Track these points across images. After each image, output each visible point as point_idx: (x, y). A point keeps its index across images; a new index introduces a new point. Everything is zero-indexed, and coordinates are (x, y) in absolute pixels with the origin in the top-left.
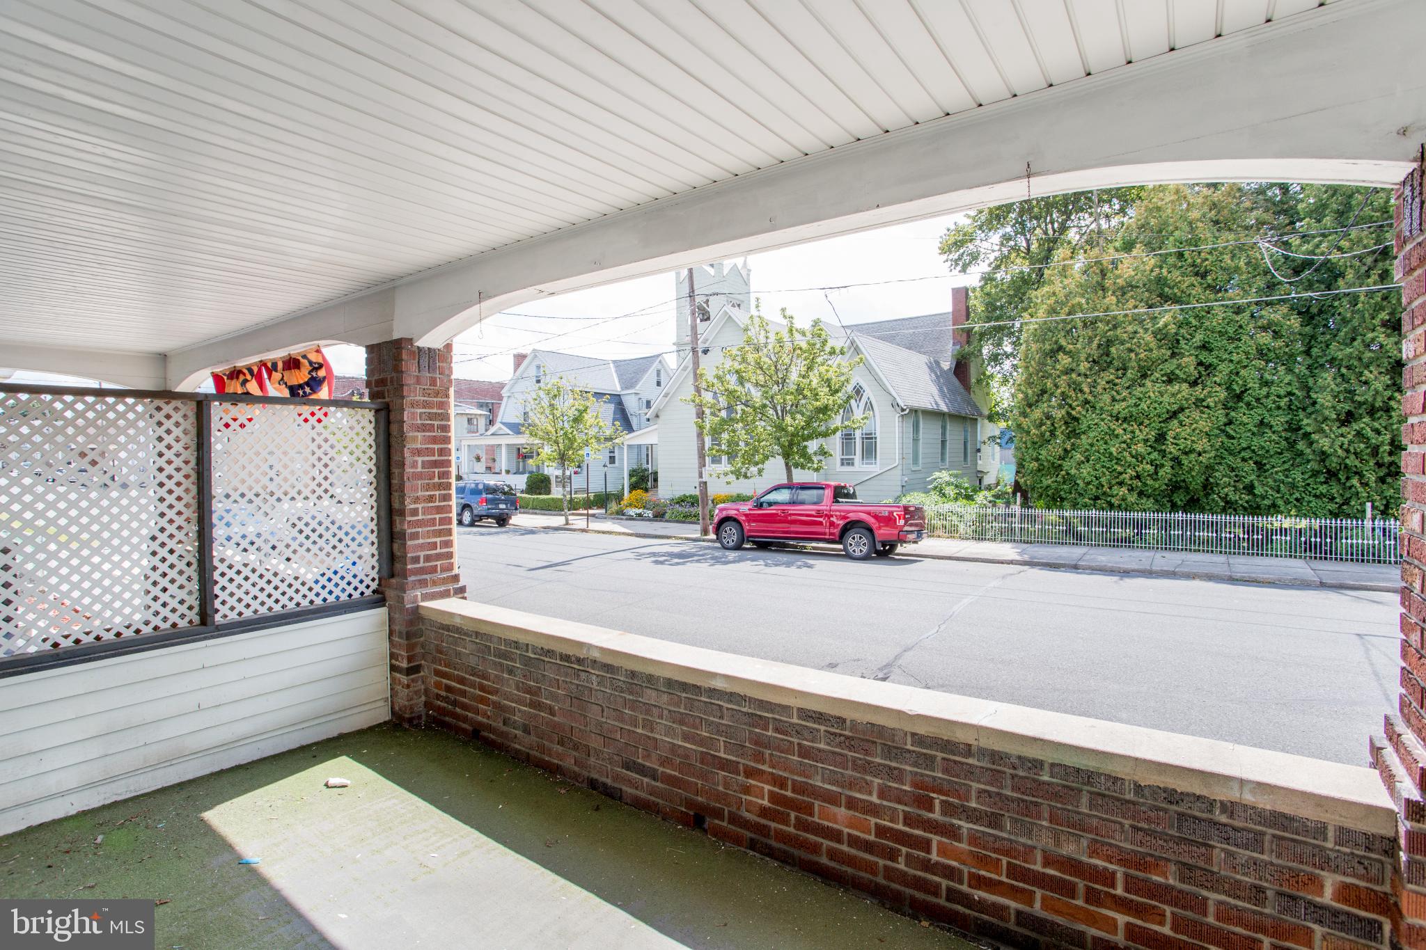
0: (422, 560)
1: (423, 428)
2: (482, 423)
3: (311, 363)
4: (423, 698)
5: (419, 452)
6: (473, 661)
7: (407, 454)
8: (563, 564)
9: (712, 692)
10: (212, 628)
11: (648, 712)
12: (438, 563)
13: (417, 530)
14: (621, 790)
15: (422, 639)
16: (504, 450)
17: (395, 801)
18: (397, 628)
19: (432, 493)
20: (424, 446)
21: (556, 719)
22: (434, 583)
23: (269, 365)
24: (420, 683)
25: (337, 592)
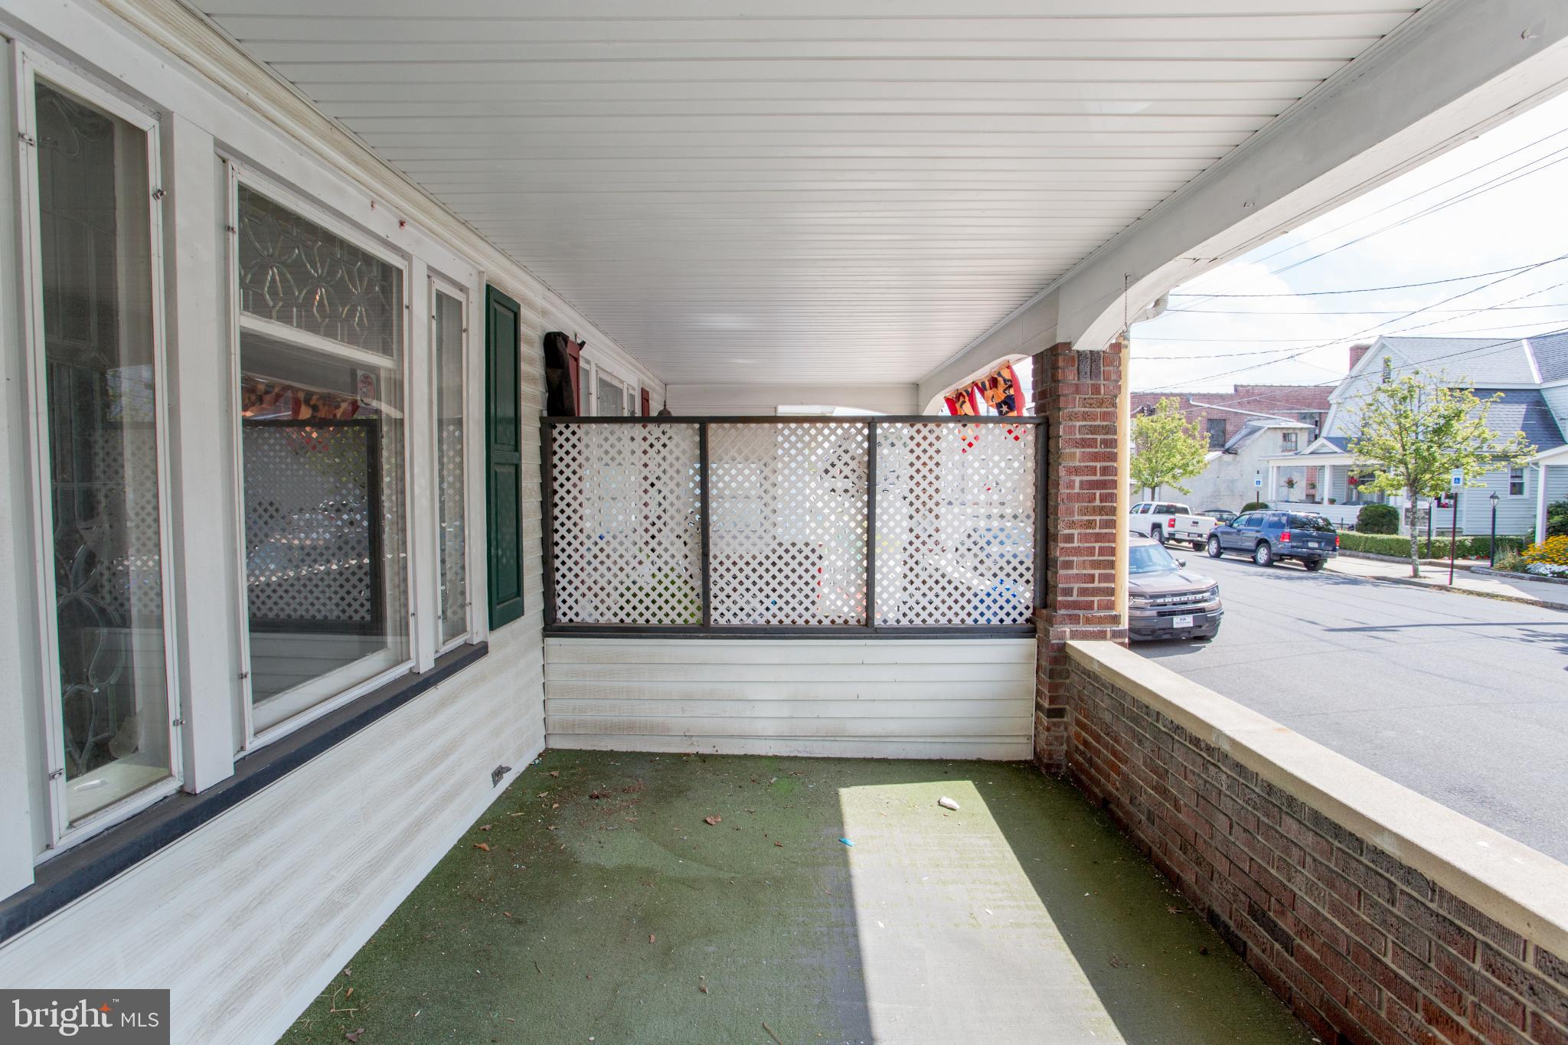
0: (1075, 592)
1: (1084, 443)
2: (1303, 437)
3: (1005, 381)
4: (1065, 747)
5: (1077, 471)
6: (1107, 717)
7: (1062, 472)
8: (1384, 629)
9: (1379, 854)
10: (872, 630)
11: (1286, 850)
12: (1096, 599)
13: (1071, 558)
14: (1245, 943)
15: (1068, 681)
16: (1327, 473)
17: (988, 841)
18: (1043, 663)
19: (1091, 518)
20: (1083, 464)
21: (1180, 816)
22: (1088, 621)
23: (980, 385)
24: (1062, 728)
25: (989, 614)
